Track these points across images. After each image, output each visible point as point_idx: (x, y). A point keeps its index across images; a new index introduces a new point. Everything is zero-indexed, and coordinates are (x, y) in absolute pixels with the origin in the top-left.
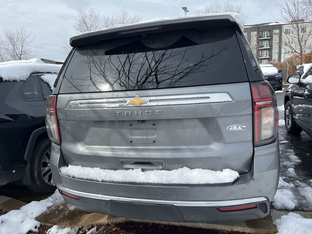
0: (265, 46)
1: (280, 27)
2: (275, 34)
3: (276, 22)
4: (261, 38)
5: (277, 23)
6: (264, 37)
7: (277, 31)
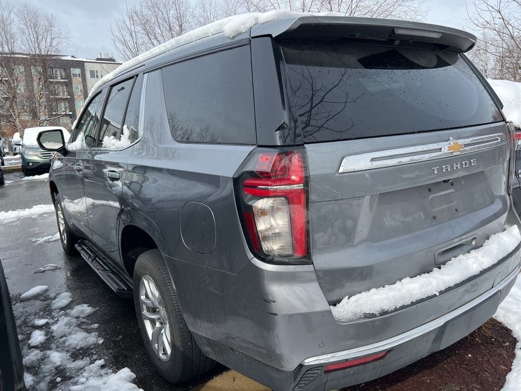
0: (61, 94)
1: (81, 65)
2: (75, 75)
3: (73, 57)
4: (51, 79)
5: (75, 58)
6: (57, 78)
7: (77, 71)
